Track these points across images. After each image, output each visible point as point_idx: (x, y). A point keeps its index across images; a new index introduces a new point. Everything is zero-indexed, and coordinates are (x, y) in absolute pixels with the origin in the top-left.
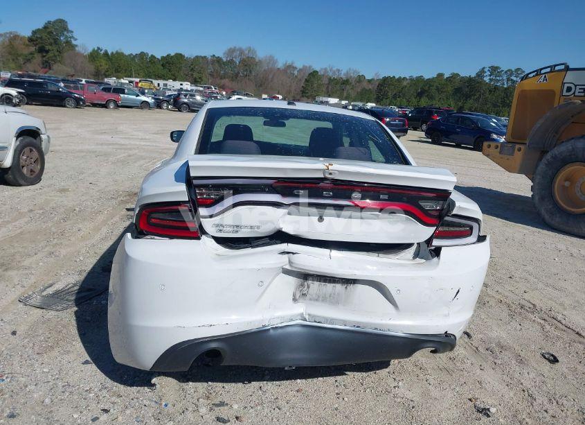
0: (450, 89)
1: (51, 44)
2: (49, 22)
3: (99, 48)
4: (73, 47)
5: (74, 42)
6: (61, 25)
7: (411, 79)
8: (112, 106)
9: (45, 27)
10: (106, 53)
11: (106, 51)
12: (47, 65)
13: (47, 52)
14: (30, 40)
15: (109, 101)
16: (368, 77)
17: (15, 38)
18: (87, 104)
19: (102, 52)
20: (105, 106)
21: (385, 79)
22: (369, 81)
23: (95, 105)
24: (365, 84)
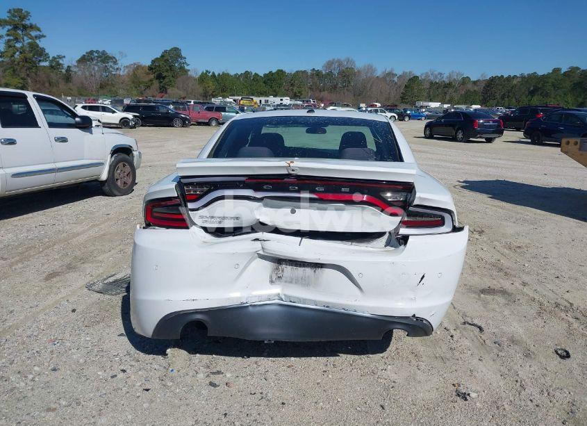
0: (568, 84)
1: (167, 71)
2: (166, 51)
3: (207, 71)
4: (187, 71)
5: (186, 68)
6: (175, 54)
7: (523, 77)
8: (214, 123)
9: (162, 56)
10: (214, 75)
11: (214, 73)
12: (163, 90)
13: (164, 78)
14: (150, 68)
15: (211, 119)
16: (473, 79)
17: (138, 67)
18: (192, 123)
19: (211, 74)
20: (208, 124)
21: (493, 79)
22: (475, 83)
23: (199, 124)
24: (470, 86)
